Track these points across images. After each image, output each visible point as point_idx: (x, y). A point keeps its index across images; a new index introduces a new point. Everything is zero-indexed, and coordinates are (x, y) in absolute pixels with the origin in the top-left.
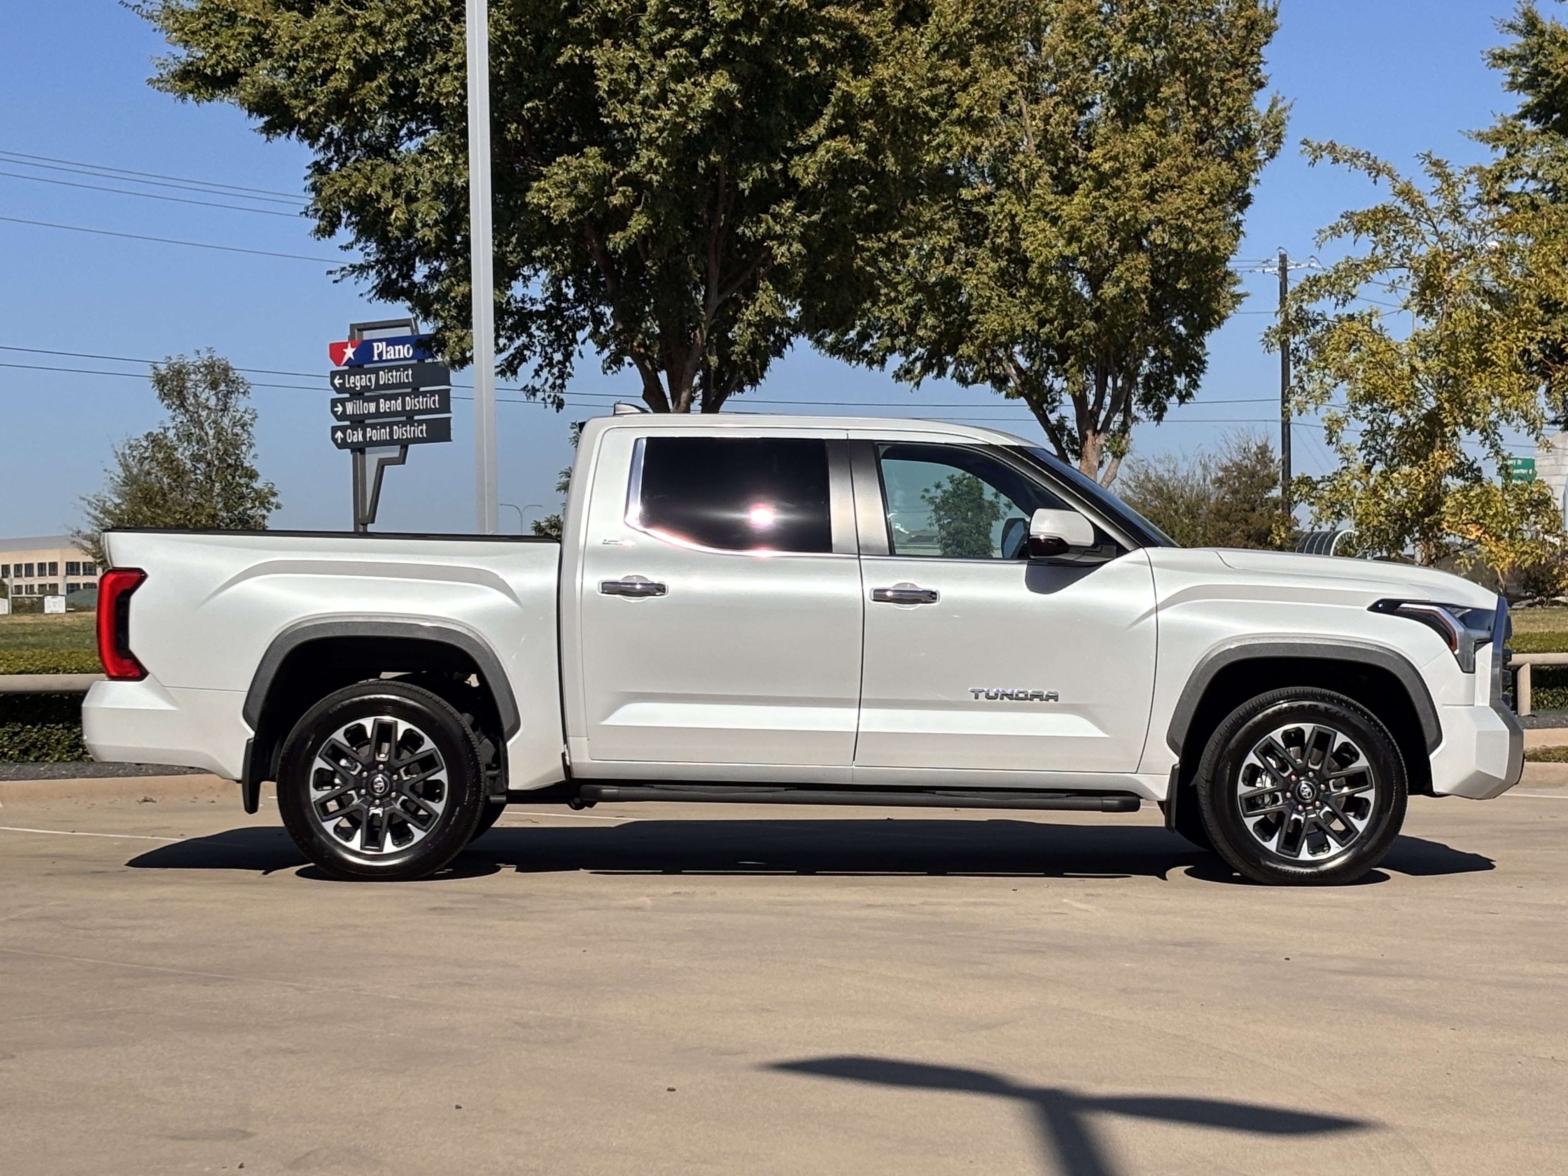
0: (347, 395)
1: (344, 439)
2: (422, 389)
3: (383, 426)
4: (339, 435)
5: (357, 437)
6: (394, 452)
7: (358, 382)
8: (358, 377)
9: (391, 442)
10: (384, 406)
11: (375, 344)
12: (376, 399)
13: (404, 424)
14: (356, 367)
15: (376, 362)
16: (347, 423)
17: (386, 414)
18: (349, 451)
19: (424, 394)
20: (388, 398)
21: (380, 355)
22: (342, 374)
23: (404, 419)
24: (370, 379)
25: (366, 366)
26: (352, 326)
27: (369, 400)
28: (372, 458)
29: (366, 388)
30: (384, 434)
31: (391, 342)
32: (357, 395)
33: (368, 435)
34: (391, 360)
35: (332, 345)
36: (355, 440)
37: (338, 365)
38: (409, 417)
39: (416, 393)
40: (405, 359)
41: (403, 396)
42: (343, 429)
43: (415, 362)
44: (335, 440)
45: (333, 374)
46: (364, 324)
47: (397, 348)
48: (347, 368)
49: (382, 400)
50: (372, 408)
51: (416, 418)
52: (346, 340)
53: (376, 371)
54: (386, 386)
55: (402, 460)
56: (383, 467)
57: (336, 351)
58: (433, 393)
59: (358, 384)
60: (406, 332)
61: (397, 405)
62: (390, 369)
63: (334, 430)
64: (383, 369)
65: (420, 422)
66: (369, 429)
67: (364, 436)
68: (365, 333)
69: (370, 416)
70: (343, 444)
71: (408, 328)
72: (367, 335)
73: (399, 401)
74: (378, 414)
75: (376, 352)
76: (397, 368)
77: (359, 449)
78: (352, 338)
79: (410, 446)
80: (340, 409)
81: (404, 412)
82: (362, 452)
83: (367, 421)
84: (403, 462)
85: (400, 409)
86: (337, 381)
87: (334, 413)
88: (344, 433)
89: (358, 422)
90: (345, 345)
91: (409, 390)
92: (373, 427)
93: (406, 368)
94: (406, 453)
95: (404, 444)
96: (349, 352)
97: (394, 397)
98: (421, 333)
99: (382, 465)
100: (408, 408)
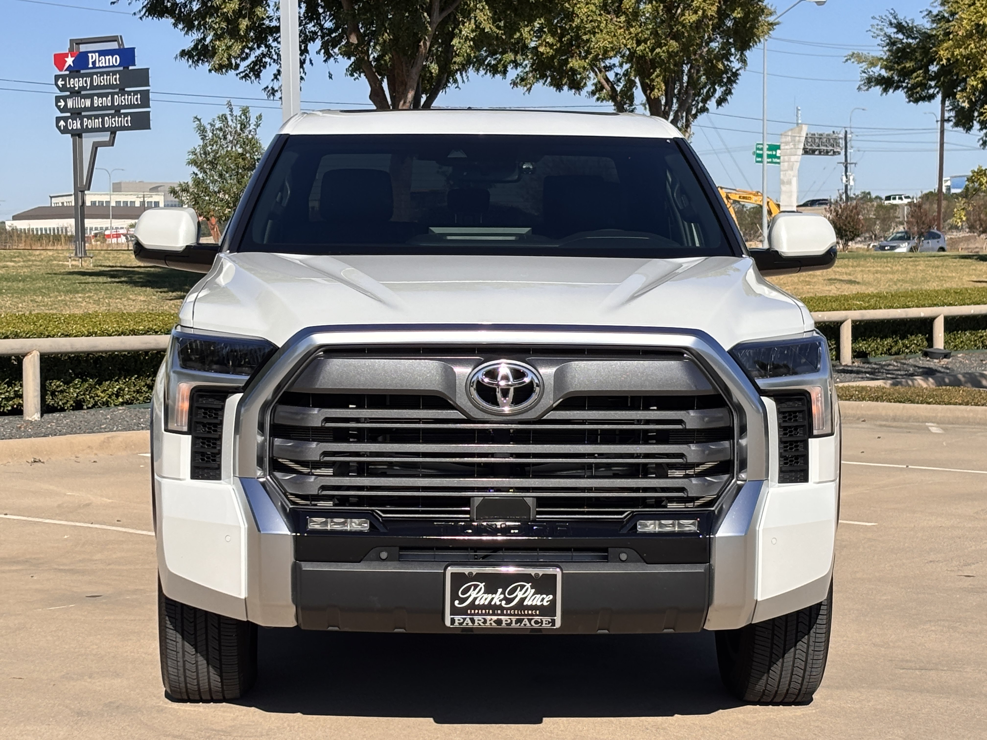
0: (68, 93)
1: (66, 127)
2: (127, 89)
3: (97, 117)
4: (62, 123)
5: (76, 125)
6: (105, 137)
7: (76, 83)
8: (76, 79)
9: (103, 129)
10: (97, 102)
11: (90, 55)
12: (91, 97)
13: (113, 116)
14: (74, 72)
15: (91, 68)
16: (69, 114)
17: (99, 108)
18: (70, 135)
19: (129, 93)
20: (100, 96)
21: (94, 63)
22: (64, 77)
23: (113, 112)
24: (86, 81)
25: (82, 72)
26: (71, 41)
27: (85, 97)
28: (88, 141)
29: (84, 88)
30: (97, 123)
31: (103, 53)
32: (75, 93)
33: (85, 124)
34: (103, 67)
35: (55, 55)
36: (75, 128)
37: (61, 69)
38: (117, 111)
39: (122, 92)
40: (114, 66)
41: (113, 94)
42: (65, 119)
43: (121, 68)
44: (58, 127)
45: (57, 78)
46: (81, 39)
47: (107, 58)
48: (67, 72)
49: (96, 98)
50: (88, 103)
51: (122, 111)
52: (67, 52)
53: (91, 75)
54: (99, 87)
55: (111, 143)
56: (96, 148)
57: (59, 60)
58: (136, 93)
59: (77, 85)
60: (114, 46)
61: (107, 101)
62: (102, 74)
63: (58, 119)
64: (96, 74)
65: (126, 115)
66: (85, 119)
67: (82, 124)
68: (81, 46)
69: (86, 109)
70: (65, 131)
71: (116, 43)
72: (83, 48)
73: (110, 98)
74: (92, 108)
75: (91, 61)
76: (108, 73)
77: (77, 135)
78: (71, 50)
79: (118, 133)
80: (62, 104)
81: (112, 107)
82: (80, 136)
83: (83, 114)
84: (113, 145)
85: (109, 104)
86: (60, 83)
87: (58, 107)
88: (66, 122)
89: (76, 113)
90: (66, 55)
91: (117, 90)
92: (89, 117)
93: (114, 73)
94: (114, 138)
95: (113, 131)
96: (70, 61)
97: (106, 95)
98: (126, 47)
99: (96, 146)
100: (116, 104)
